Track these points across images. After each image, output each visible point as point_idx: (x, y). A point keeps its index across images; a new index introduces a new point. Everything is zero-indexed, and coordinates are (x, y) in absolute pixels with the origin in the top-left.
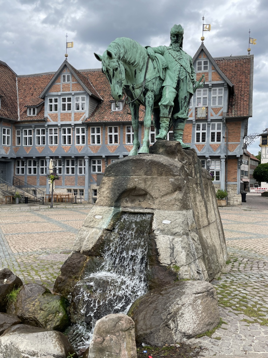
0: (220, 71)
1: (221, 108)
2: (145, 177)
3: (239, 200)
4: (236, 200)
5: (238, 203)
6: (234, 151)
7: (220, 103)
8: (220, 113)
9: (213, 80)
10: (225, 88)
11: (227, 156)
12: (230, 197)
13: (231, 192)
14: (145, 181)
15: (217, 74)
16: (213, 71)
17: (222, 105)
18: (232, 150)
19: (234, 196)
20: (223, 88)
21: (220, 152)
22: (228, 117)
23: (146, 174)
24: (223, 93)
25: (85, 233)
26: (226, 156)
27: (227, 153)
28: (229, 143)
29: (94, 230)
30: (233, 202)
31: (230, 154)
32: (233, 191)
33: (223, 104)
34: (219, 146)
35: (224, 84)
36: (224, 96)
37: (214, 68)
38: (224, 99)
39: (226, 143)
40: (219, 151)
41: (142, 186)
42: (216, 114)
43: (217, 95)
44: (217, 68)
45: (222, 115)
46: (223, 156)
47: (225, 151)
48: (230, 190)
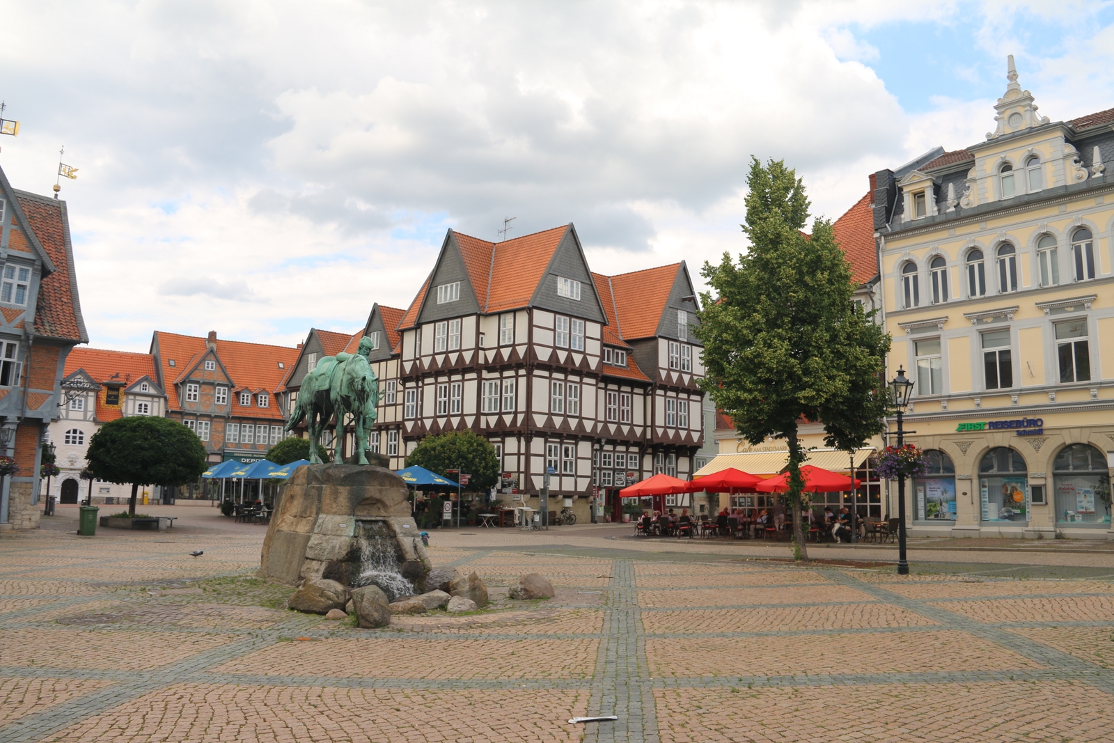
0: (30, 232)
1: (21, 311)
2: (379, 487)
3: (34, 518)
4: (28, 517)
5: (33, 524)
6: (39, 410)
7: (20, 299)
8: (18, 320)
9: (11, 247)
10: (34, 270)
11: (23, 418)
12: (14, 512)
13: (17, 500)
14: (380, 491)
15: (22, 236)
16: (14, 227)
17: (25, 305)
18: (35, 407)
19: (25, 509)
20: (31, 269)
21: (7, 409)
22: (37, 334)
23: (381, 485)
24: (29, 280)
25: (335, 541)
26: (19, 418)
27: (23, 411)
28: (31, 390)
29: (343, 538)
30: (20, 522)
31: (30, 414)
32: (23, 498)
33: (28, 304)
34: (6, 393)
35: (34, 260)
36: (31, 286)
37: (17, 221)
38: (30, 292)
39: (22, 389)
40: (5, 405)
41: (377, 496)
42: (9, 321)
43: (16, 281)
44: (26, 225)
45: (23, 325)
46: (12, 417)
47: (20, 407)
48: (16, 495)
